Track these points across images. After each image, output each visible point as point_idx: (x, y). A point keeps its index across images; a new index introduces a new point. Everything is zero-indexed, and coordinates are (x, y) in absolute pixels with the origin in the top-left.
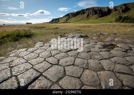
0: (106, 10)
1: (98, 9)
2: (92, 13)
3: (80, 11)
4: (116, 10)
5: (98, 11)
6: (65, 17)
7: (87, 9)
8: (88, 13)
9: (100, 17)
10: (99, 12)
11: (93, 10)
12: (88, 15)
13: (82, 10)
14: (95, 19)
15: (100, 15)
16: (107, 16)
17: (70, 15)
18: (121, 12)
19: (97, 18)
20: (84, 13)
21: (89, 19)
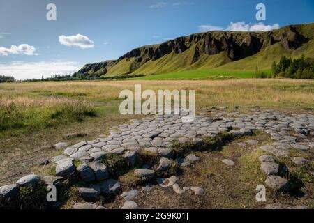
0: (246, 40)
1: (224, 37)
2: (206, 47)
3: (173, 41)
4: (273, 42)
5: (225, 43)
6: (125, 59)
7: (192, 37)
8: (197, 49)
9: (234, 60)
10: (229, 47)
11: (210, 40)
12: (197, 55)
13: (178, 39)
14: (217, 66)
15: (231, 55)
16: (251, 57)
17: (142, 53)
18: (286, 45)
19: (224, 63)
20: (184, 48)
21: (199, 65)
